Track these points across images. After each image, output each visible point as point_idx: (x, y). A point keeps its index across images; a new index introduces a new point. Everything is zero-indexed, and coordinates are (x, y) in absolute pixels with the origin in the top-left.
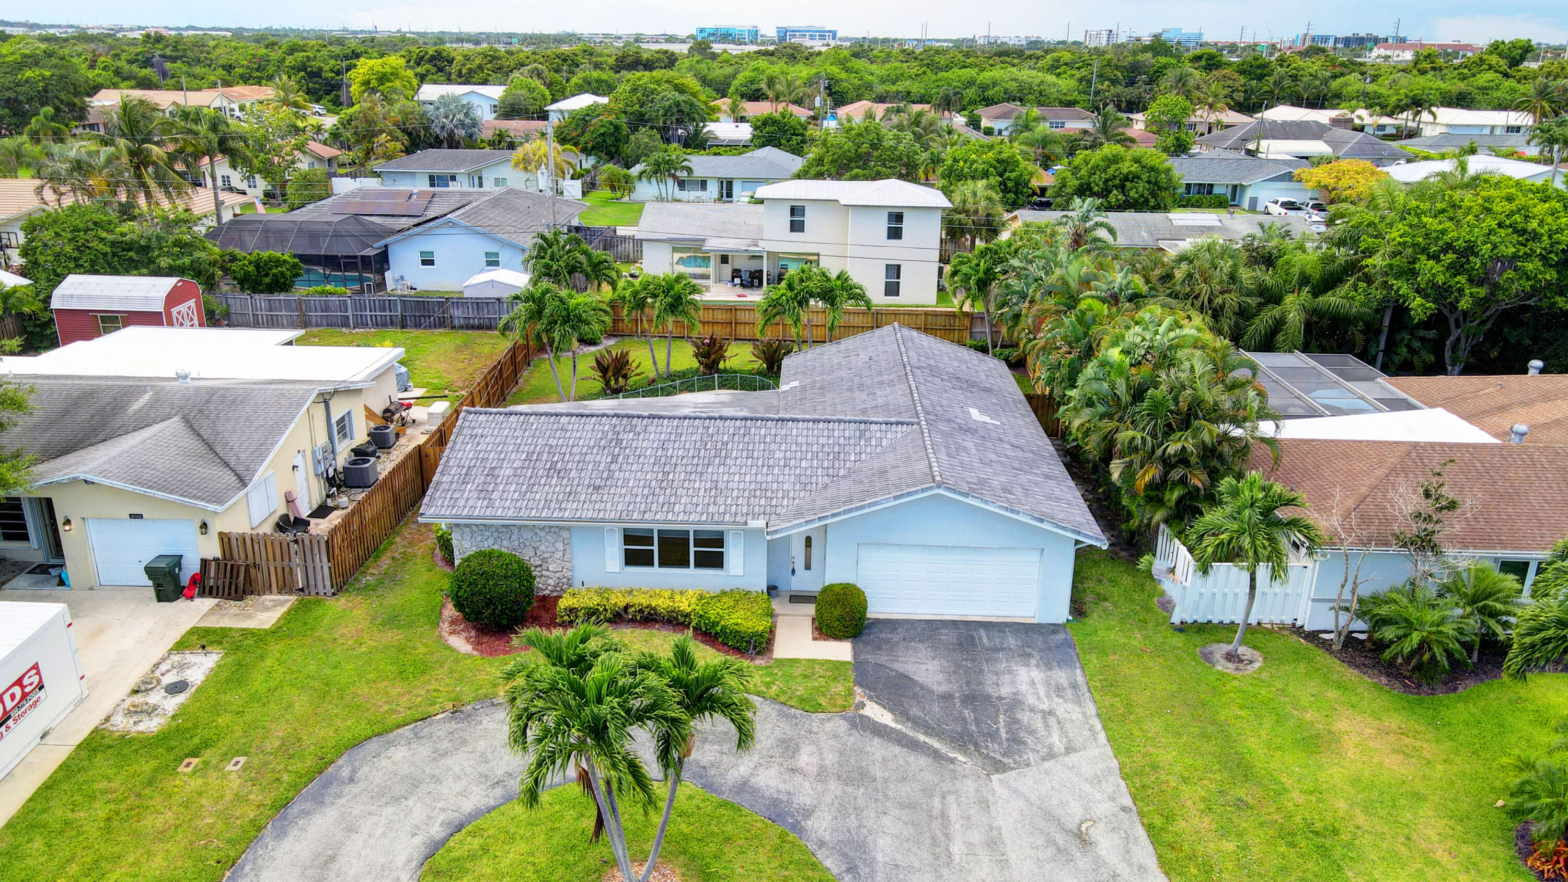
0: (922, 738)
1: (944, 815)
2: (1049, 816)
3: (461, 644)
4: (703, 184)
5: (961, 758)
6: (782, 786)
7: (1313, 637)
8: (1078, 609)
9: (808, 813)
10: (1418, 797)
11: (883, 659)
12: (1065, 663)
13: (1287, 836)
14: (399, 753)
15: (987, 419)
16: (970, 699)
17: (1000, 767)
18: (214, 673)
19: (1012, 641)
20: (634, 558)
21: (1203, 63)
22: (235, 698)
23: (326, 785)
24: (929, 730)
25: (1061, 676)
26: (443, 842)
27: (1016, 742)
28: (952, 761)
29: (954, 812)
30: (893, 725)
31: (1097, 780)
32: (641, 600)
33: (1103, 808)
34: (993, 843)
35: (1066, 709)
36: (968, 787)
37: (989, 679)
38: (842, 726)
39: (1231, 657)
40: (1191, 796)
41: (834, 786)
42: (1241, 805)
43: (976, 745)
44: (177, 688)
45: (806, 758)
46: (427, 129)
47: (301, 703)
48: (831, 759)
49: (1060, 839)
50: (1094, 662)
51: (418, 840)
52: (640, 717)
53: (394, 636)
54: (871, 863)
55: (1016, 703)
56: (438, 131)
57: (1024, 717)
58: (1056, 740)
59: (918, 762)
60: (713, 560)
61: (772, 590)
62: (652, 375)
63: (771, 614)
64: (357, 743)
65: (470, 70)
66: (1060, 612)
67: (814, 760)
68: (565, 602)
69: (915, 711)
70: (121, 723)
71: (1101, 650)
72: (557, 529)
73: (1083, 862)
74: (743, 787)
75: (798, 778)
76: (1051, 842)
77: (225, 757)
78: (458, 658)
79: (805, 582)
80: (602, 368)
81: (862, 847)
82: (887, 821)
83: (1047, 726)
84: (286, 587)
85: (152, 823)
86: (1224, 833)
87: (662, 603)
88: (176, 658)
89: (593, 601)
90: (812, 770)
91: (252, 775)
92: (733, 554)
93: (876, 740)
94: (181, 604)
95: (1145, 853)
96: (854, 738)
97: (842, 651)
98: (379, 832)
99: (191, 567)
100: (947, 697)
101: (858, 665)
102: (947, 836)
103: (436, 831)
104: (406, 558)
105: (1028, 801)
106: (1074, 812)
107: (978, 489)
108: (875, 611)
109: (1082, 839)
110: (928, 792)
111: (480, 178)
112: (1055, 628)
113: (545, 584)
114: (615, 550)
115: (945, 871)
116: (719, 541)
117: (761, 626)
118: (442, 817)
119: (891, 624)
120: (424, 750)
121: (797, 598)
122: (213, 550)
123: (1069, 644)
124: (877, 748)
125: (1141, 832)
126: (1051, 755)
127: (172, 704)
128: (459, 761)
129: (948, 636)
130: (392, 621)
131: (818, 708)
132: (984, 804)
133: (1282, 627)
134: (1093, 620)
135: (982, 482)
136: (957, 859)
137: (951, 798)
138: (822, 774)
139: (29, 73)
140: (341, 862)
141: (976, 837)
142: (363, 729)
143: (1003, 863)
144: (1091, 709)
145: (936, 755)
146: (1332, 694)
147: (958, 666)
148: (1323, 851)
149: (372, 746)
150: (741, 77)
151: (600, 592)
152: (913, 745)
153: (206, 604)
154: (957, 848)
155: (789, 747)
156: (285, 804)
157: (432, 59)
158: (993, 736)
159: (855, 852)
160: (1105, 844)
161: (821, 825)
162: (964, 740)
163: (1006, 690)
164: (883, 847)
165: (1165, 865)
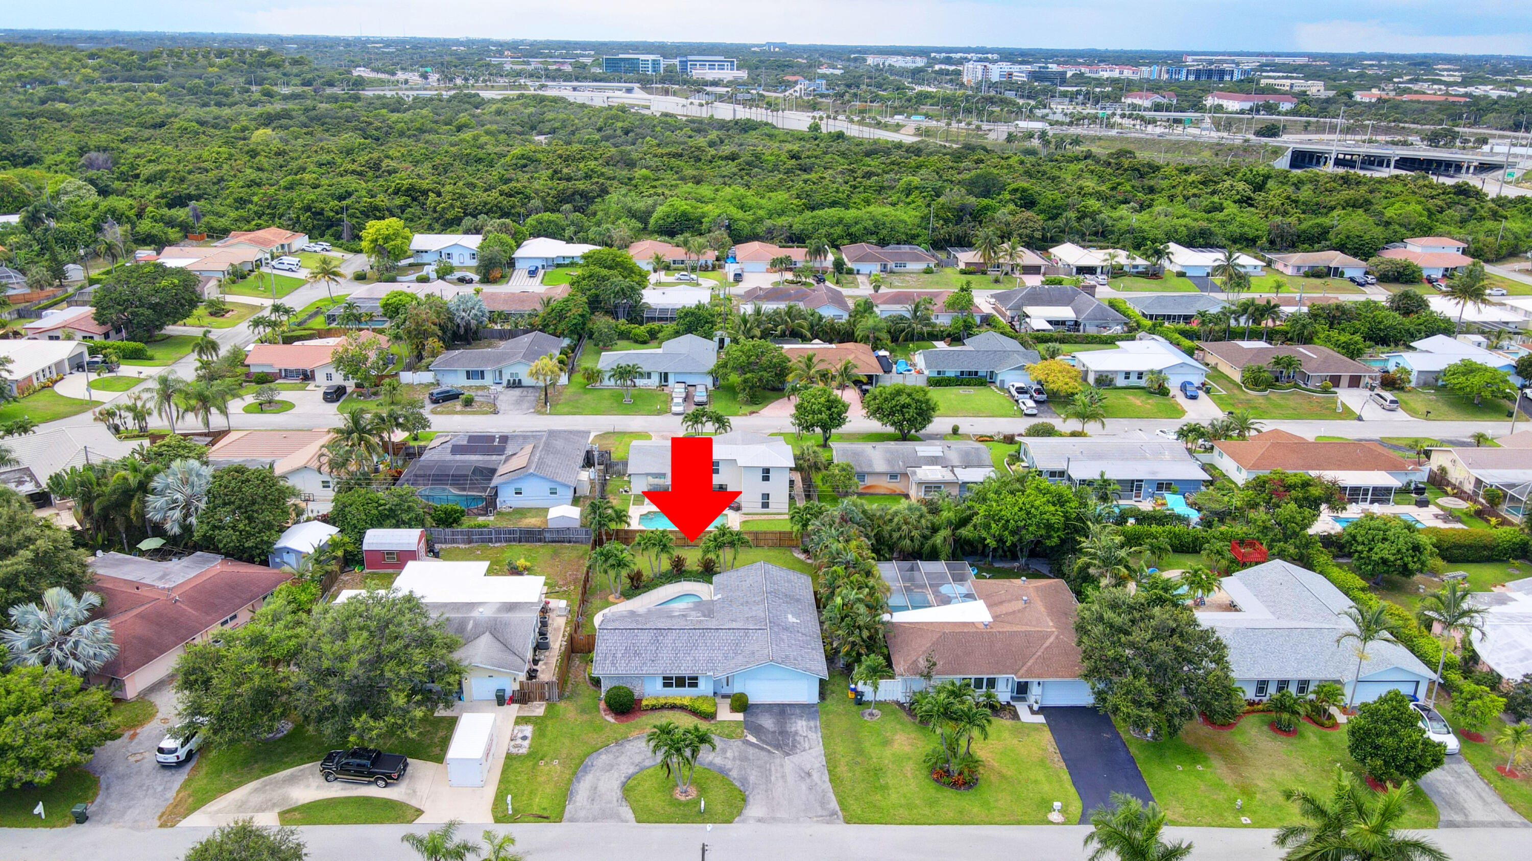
0: (765, 746)
1: (770, 769)
2: (800, 768)
3: (610, 719)
4: (649, 375)
5: (776, 752)
6: (723, 762)
7: (901, 705)
8: (822, 695)
9: (730, 770)
10: (910, 758)
11: (753, 719)
12: (814, 719)
13: (868, 771)
14: (604, 757)
15: (795, 620)
16: (781, 733)
17: (788, 754)
18: (534, 732)
19: (798, 711)
20: (666, 685)
21: (1018, 195)
22: (546, 741)
23: (586, 767)
24: (767, 744)
25: (812, 724)
26: (626, 783)
27: (794, 746)
28: (774, 753)
29: (773, 769)
30: (756, 742)
31: (817, 757)
32: (670, 701)
33: (817, 765)
34: (783, 777)
35: (812, 736)
36: (778, 761)
37: (788, 725)
38: (740, 743)
39: (871, 714)
40: (843, 761)
41: (738, 762)
42: (857, 763)
43: (782, 748)
44: (524, 738)
45: (729, 754)
46: (451, 320)
47: (567, 742)
48: (737, 754)
49: (803, 775)
50: (824, 717)
51: (618, 782)
52: (687, 746)
53: (586, 717)
54: (748, 783)
55: (796, 733)
56: (459, 321)
57: (798, 738)
58: (807, 746)
59: (763, 754)
60: (695, 685)
61: (715, 693)
62: (652, 576)
63: (716, 705)
64: (588, 755)
65: (444, 209)
66: (814, 698)
67: (732, 754)
68: (644, 703)
69: (763, 738)
70: (514, 751)
71: (827, 713)
72: (640, 677)
73: (808, 781)
74: (711, 763)
75: (728, 760)
76: (800, 776)
77: (552, 760)
78: (611, 724)
79: (726, 690)
80: (631, 578)
81: (746, 779)
82: (753, 771)
83: (805, 741)
84: (542, 698)
85: (541, 779)
86: (850, 771)
87: (678, 702)
88: (517, 727)
89: (654, 702)
90: (732, 758)
91: (563, 764)
92: (702, 683)
93: (751, 748)
94: (506, 707)
95: (826, 778)
96: (744, 747)
97: (740, 717)
98: (606, 780)
99: (508, 694)
100: (774, 732)
101: (745, 722)
102: (770, 775)
103: (623, 779)
104: (576, 684)
105: (795, 764)
106: (808, 767)
107: (785, 660)
108: (752, 700)
109: (809, 774)
110: (766, 763)
111: (500, 372)
112: (813, 705)
113: (636, 695)
114: (660, 682)
115: (769, 785)
116: (696, 678)
117: (712, 710)
118: (623, 775)
119: (757, 706)
120: (611, 756)
121: (724, 696)
122: (517, 687)
123: (817, 711)
124: (751, 750)
125: (826, 772)
126: (804, 750)
127: (526, 743)
128: (623, 759)
129: (776, 710)
130: (583, 711)
131: (732, 738)
132: (782, 766)
133: (893, 701)
134: (828, 701)
135: (787, 657)
136: (773, 781)
137: (772, 764)
138: (734, 759)
139: (164, 283)
140: (598, 790)
141: (779, 775)
142: (589, 750)
143: (785, 782)
144: (819, 734)
145: (769, 751)
146: (898, 726)
147: (778, 721)
148: (876, 775)
149: (595, 755)
150: (660, 211)
151: (657, 698)
152: (762, 749)
153: (516, 706)
154: (773, 778)
155: (724, 751)
156: (575, 773)
157: (408, 190)
158: (787, 745)
159: (744, 781)
160: (815, 776)
161: (734, 774)
162: (778, 747)
163: (793, 729)
164: (752, 779)
165: (831, 781)
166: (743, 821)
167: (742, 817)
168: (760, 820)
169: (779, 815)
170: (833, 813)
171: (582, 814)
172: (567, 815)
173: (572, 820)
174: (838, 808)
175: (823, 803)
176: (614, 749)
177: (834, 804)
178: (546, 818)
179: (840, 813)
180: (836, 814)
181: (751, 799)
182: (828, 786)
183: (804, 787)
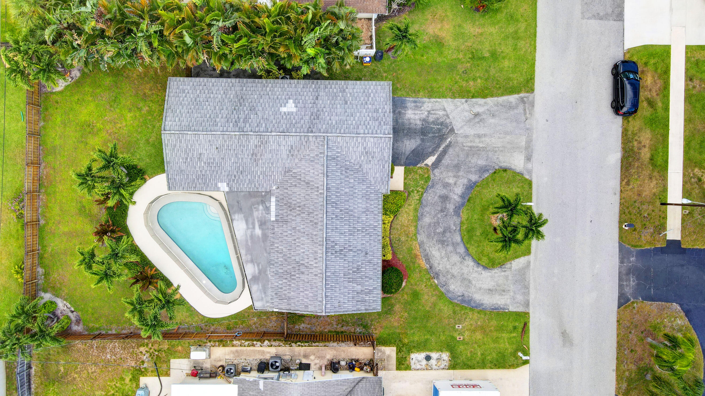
0: (441, 149)
1: (471, 147)
2: (470, 121)
5: (449, 139)
6: (461, 187)
9: (470, 180)
10: (461, 26)
11: (403, 157)
12: (403, 102)
14: (452, 287)
16: (423, 134)
17: (452, 130)
18: (421, 351)
24: (438, 146)
25: (411, 105)
26: (483, 266)
27: (442, 124)
28: (450, 142)
29: (469, 144)
30: (436, 156)
31: (456, 107)
33: (465, 107)
35: (427, 106)
36: (460, 139)
37: (414, 126)
38: (437, 171)
41: (461, 173)
43: (444, 135)
44: (429, 358)
49: (477, 120)
51: (483, 272)
54: (486, 166)
55: (424, 121)
57: (432, 120)
58: (440, 113)
59: (451, 151)
64: (449, 300)
67: (451, 179)
69: (430, 150)
70: (445, 364)
73: (484, 116)
75: (458, 183)
76: (478, 122)
77: (456, 330)
82: (472, 161)
83: (435, 114)
88: (413, 366)
90: (455, 179)
91: (463, 320)
93: (443, 161)
95: (481, 101)
96: (442, 168)
97: (401, 169)
98: (481, 282)
100: (422, 140)
101: (407, 165)
102: (477, 147)
105: (464, 125)
106: (468, 115)
109: (477, 115)
110: (463, 150)
115: (488, 149)
118: (476, 269)
120: (451, 281)
124: (446, 162)
125: (474, 100)
126: (447, 116)
127: (436, 355)
128: (455, 271)
132: (466, 136)
136: (484, 146)
137: (464, 144)
140: (491, 287)
141: (477, 140)
143: (485, 135)
144: (426, 100)
145: (448, 146)
147: (407, 135)
149: (448, 295)
152: (445, 152)
154: (481, 145)
158: (440, 130)
159: (483, 170)
160: (478, 109)
161: (474, 178)
162: (442, 138)
163: (418, 122)
164: (481, 162)
165: (484, 97)
166: (530, 172)
167: (525, 173)
168: (528, 159)
169: (523, 143)
170: (522, 100)
171: (520, 298)
172: (521, 309)
173: (527, 304)
174: (516, 96)
175: (510, 107)
176: (442, 279)
177: (513, 98)
178: (525, 324)
179: (522, 95)
180: (522, 99)
181: (504, 165)
182: (490, 101)
183: (492, 121)
